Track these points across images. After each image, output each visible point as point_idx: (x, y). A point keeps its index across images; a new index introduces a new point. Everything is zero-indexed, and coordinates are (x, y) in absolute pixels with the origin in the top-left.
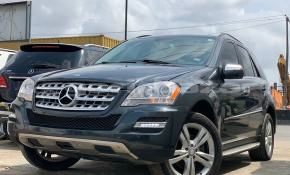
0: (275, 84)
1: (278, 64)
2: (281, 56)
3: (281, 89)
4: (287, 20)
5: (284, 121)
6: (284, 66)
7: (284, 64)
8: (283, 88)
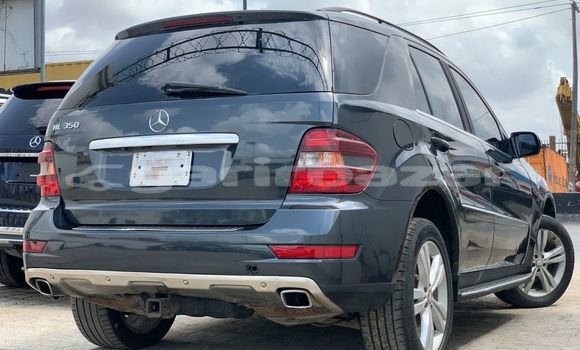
0: (552, 139)
1: (558, 98)
2: (564, 82)
3: (565, 147)
4: (574, 7)
5: (570, 215)
6: (570, 102)
7: (568, 98)
8: (568, 144)
